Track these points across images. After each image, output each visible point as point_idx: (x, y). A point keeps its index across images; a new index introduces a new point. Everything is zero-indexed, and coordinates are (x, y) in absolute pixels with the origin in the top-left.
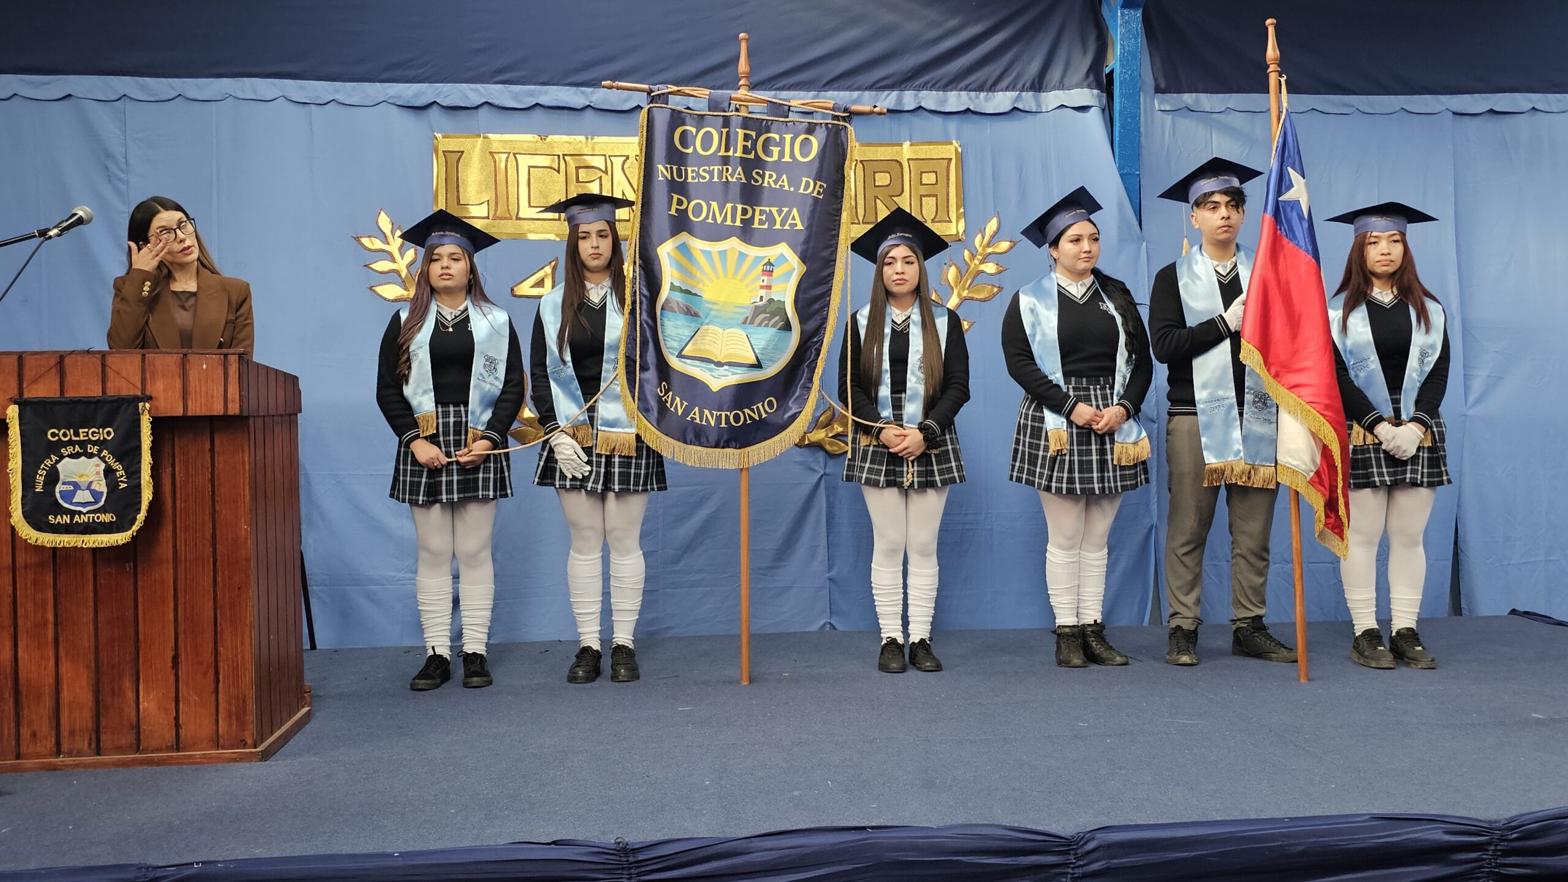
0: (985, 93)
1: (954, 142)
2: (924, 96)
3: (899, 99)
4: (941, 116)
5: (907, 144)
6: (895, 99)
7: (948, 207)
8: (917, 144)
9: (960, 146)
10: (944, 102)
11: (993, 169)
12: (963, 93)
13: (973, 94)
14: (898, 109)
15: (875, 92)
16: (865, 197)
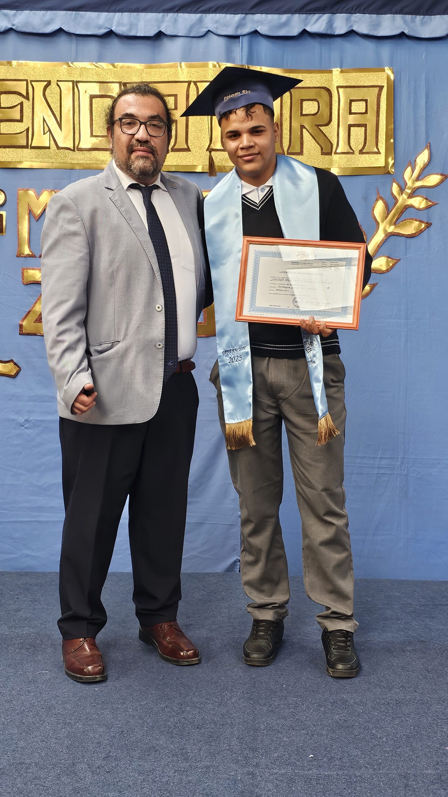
0: (422, 16)
1: (386, 68)
2: (357, 19)
3: (330, 23)
4: (374, 40)
5: (336, 71)
6: (325, 22)
7: (377, 137)
8: (347, 72)
9: (393, 73)
10: (377, 25)
11: (427, 97)
12: (398, 17)
13: (408, 17)
14: (329, 32)
15: (305, 15)
16: (291, 126)
